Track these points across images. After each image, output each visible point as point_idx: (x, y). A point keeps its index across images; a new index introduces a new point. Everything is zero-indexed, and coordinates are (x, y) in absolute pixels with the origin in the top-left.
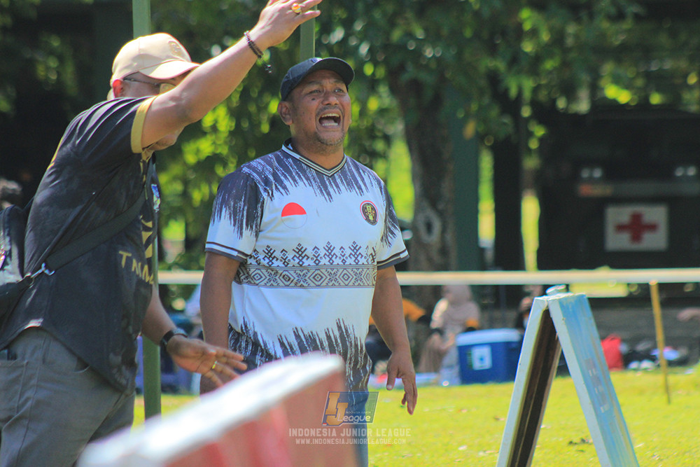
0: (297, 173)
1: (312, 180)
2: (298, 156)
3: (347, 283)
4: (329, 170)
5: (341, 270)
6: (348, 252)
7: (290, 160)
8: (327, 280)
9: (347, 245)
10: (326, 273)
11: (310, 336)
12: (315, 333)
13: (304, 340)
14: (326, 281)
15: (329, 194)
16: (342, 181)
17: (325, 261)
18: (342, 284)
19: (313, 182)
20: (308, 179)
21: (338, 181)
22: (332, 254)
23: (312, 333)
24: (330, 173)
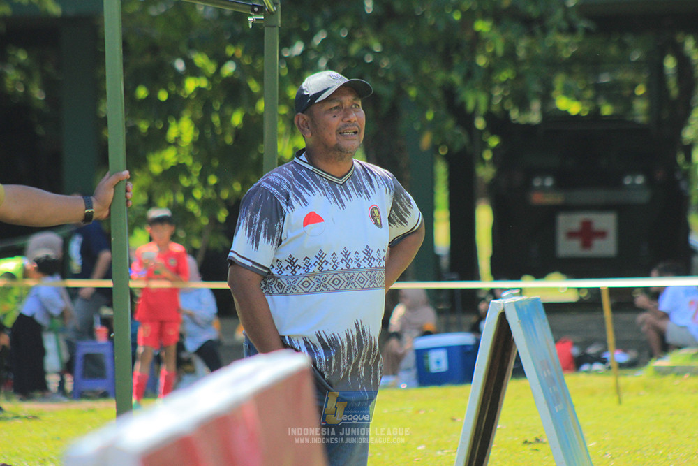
0: (312, 183)
1: (326, 190)
2: (311, 168)
3: (362, 285)
4: (341, 178)
5: (357, 274)
6: (362, 256)
7: (304, 171)
8: (345, 283)
9: (361, 249)
10: (343, 277)
11: (332, 338)
12: (336, 335)
13: (327, 342)
14: (344, 285)
15: (341, 202)
16: (353, 188)
17: (342, 266)
18: (358, 287)
19: (327, 191)
20: (322, 188)
21: (349, 188)
22: (349, 258)
23: (334, 335)
24: (341, 182)
